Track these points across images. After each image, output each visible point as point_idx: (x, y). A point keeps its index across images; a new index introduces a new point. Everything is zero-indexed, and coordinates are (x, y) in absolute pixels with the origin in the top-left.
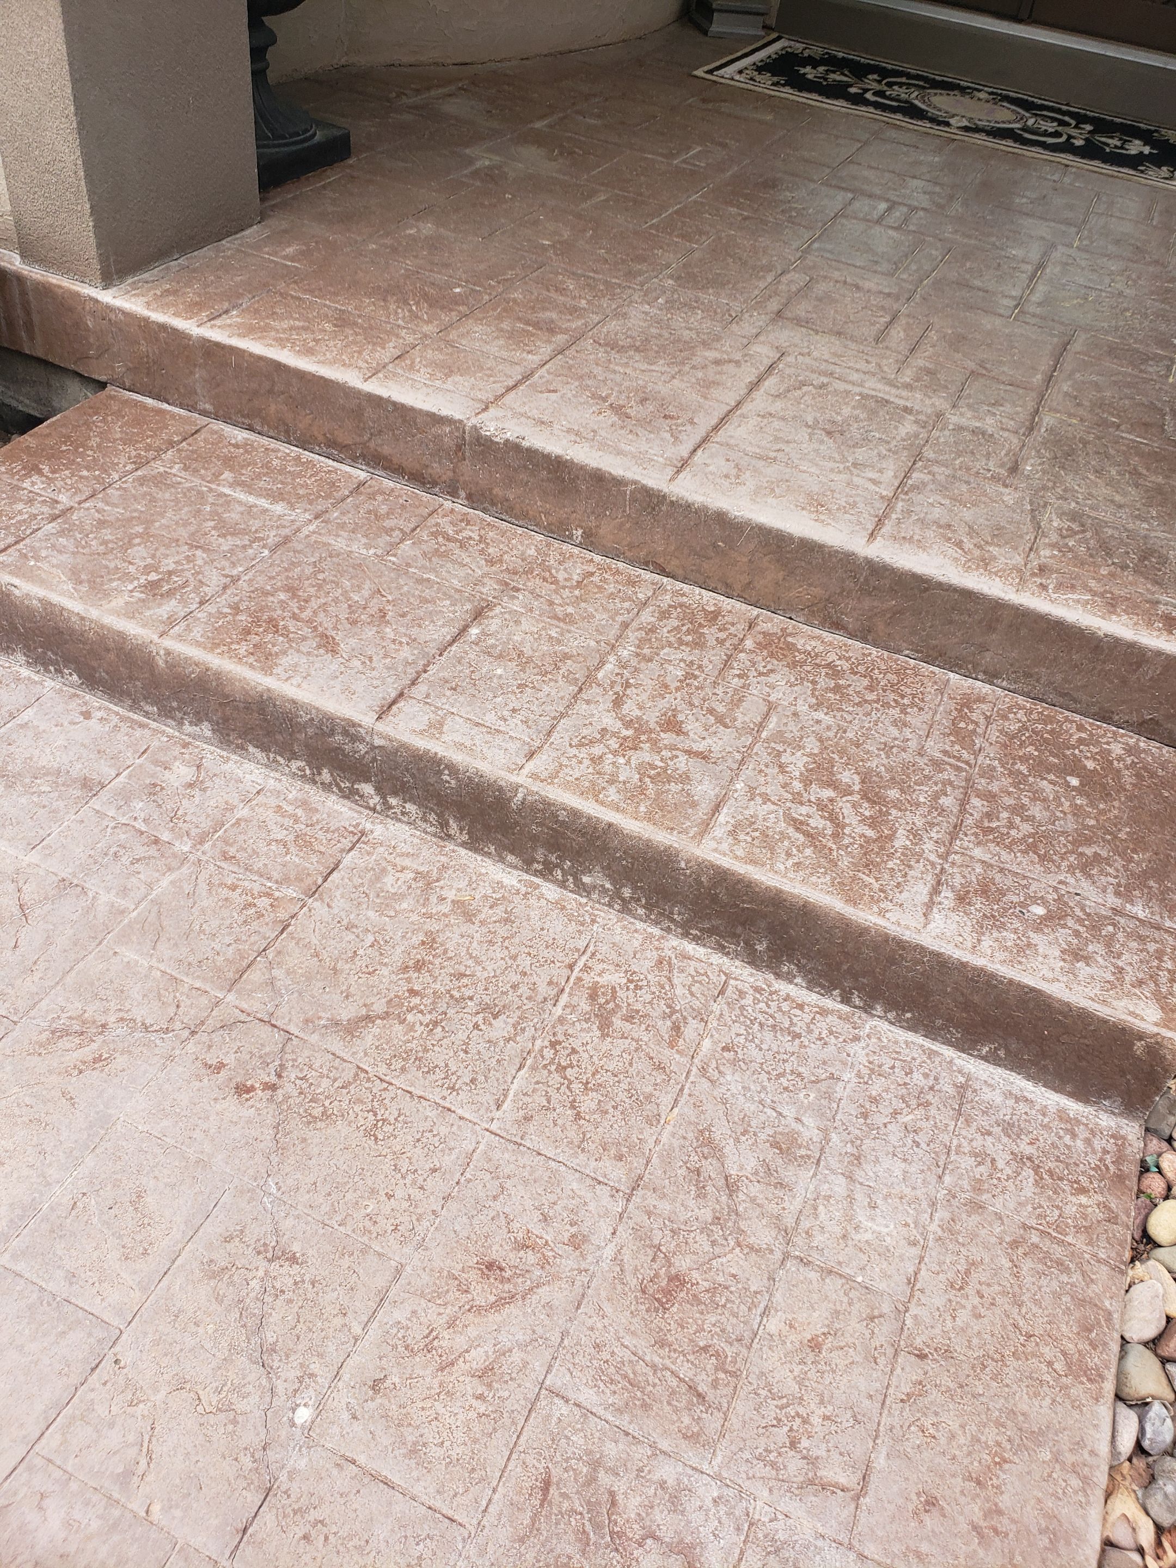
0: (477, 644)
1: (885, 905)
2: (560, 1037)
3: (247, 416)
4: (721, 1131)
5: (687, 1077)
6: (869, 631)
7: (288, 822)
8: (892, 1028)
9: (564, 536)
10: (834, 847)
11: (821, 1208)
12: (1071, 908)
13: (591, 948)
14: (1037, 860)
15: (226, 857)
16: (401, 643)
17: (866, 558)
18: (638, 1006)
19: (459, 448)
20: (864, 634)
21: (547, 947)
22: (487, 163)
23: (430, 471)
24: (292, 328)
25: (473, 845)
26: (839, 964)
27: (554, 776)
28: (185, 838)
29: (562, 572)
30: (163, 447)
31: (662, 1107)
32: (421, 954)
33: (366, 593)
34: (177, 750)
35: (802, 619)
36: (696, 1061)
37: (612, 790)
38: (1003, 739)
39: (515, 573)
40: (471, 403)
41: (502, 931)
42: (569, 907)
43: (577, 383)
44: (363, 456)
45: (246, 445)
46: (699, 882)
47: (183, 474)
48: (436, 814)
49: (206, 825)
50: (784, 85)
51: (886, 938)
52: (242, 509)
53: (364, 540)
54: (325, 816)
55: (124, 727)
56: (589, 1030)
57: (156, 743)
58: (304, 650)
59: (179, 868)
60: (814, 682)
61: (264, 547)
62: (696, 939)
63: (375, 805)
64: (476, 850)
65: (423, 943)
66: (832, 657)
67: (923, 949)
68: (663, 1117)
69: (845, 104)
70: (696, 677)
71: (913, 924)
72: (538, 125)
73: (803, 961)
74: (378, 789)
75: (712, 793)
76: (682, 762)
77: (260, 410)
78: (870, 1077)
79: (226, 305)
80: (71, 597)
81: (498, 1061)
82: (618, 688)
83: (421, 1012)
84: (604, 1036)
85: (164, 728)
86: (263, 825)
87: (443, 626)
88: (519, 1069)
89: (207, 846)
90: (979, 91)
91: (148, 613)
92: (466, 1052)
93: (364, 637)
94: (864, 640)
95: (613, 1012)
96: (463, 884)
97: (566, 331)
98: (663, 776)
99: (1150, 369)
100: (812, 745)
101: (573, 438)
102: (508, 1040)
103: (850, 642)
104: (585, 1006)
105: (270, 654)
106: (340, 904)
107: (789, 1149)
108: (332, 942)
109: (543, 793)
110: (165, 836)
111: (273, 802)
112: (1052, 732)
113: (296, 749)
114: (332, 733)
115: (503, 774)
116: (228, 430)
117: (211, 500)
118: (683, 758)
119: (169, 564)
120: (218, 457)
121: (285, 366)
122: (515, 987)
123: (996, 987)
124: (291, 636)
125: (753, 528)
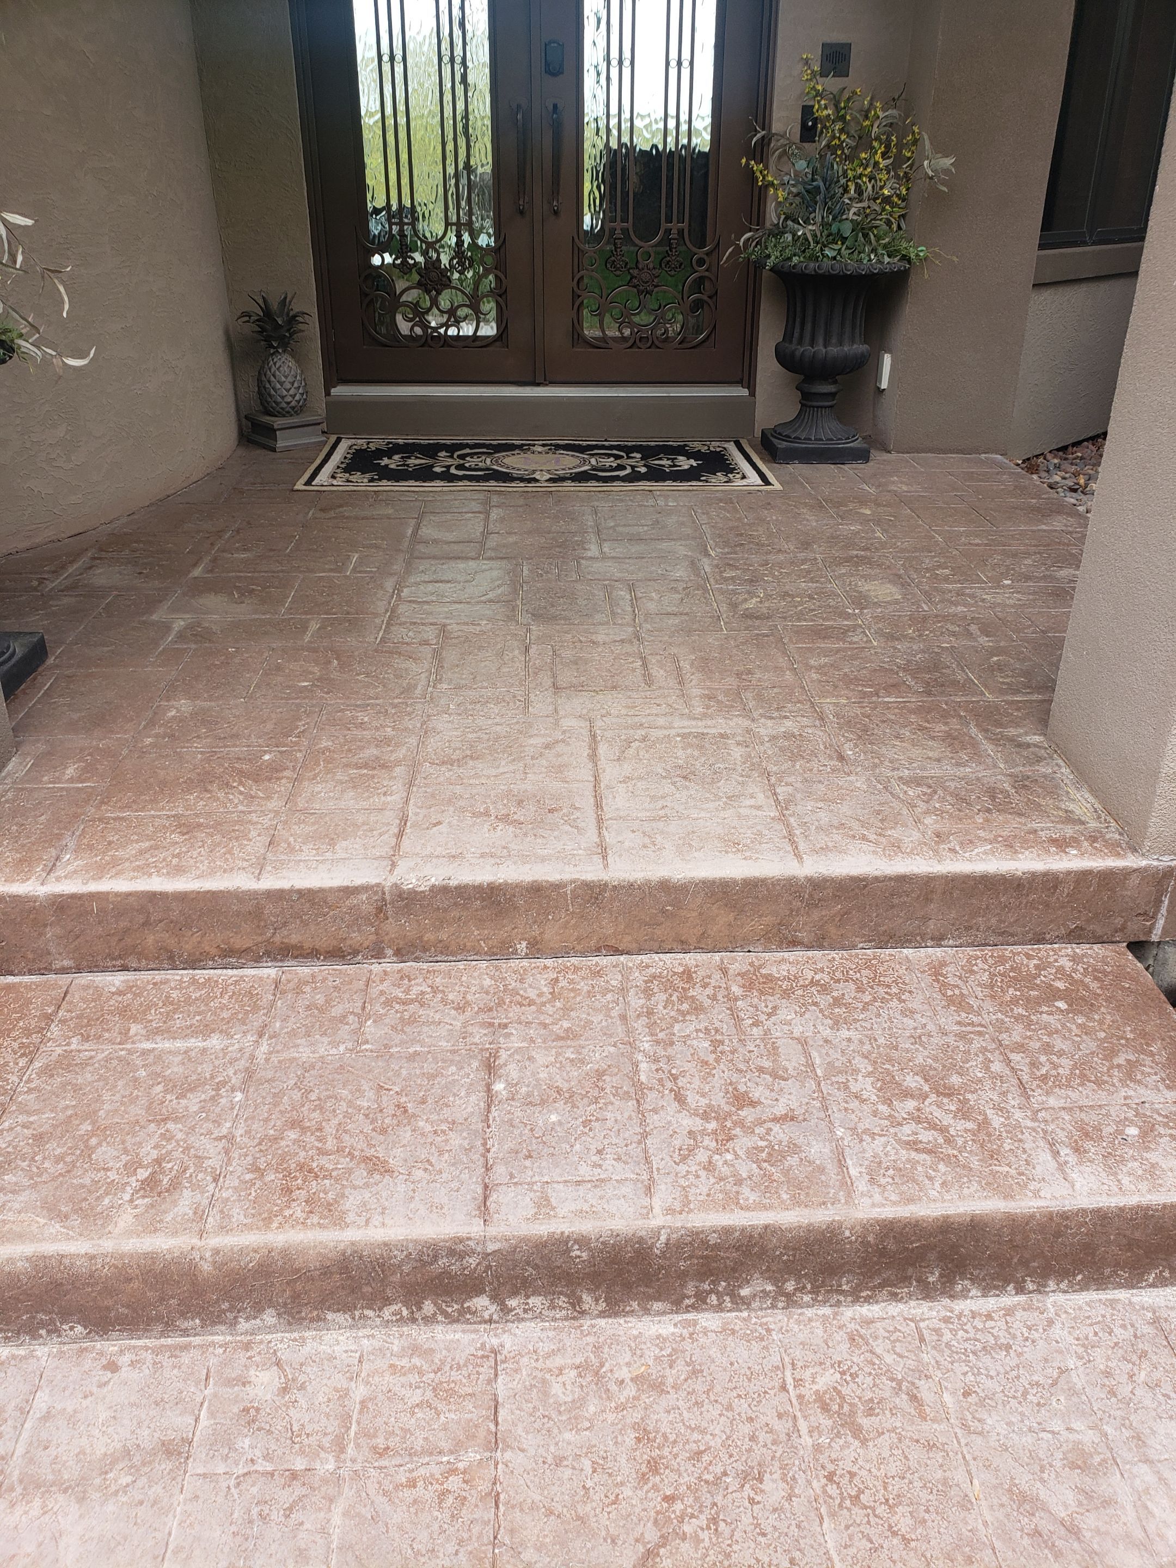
0: (513, 1099)
1: (1033, 1186)
2: (831, 1467)
3: (120, 957)
4: (1024, 1480)
5: (959, 1443)
6: (823, 938)
7: (414, 1378)
8: (1068, 1296)
9: (508, 954)
10: (955, 1152)
11: (1149, 1504)
12: (1151, 1117)
13: (787, 1359)
14: (1095, 1088)
15: (382, 1453)
16: (443, 1132)
17: (806, 877)
18: (869, 1395)
19: (380, 910)
20: (819, 943)
21: (750, 1380)
22: (182, 623)
23: (348, 942)
24: (141, 852)
25: (613, 1309)
26: (1009, 1260)
27: (686, 1202)
28: (323, 1455)
29: (529, 990)
30: (43, 1025)
31: (963, 1486)
32: (644, 1454)
33: (371, 1094)
34: (242, 1356)
35: (760, 949)
36: (952, 1421)
37: (746, 1191)
38: (987, 991)
39: (490, 1010)
40: (376, 863)
41: (699, 1385)
42: (737, 1328)
43: (452, 809)
44: (268, 953)
45: (129, 988)
46: (865, 1244)
47: (86, 1046)
48: (566, 1295)
49: (333, 1426)
50: (380, 480)
51: (1050, 1216)
52: (178, 1059)
53: (326, 1040)
54: (444, 1352)
55: (167, 1361)
56: (847, 1445)
57: (213, 1361)
58: (359, 1183)
59: (340, 1494)
60: (815, 1004)
61: (233, 1090)
62: (867, 1300)
63: (491, 1316)
64: (616, 1314)
65: (638, 1440)
66: (809, 975)
67: (1084, 1211)
68: (971, 1495)
69: (442, 484)
70: (722, 1042)
71: (1065, 1192)
72: (197, 572)
73: (976, 1273)
74: (494, 1298)
75: (827, 1150)
76: (780, 1133)
77: (135, 946)
78: (1088, 1354)
79: (54, 852)
80: (69, 1238)
81: (798, 1526)
82: (669, 1085)
83: (692, 1516)
84: (864, 1442)
85: (210, 1338)
86: (391, 1395)
87: (468, 1095)
88: (821, 1524)
89: (350, 1450)
90: (534, 445)
91: (169, 1217)
92: (764, 1535)
93: (405, 1142)
94: (821, 947)
95: (852, 1413)
96: (627, 1357)
97: (398, 763)
98: (775, 1155)
99: (855, 639)
100: (863, 1065)
101: (493, 861)
102: (789, 1498)
103: (810, 953)
104: (826, 1423)
105: (330, 1204)
106: (530, 1441)
107: (1085, 1463)
108: (555, 1488)
109: (689, 1225)
110: (299, 1464)
111: (382, 1364)
112: (1012, 969)
113: (389, 1292)
114: (436, 1258)
115: (640, 1223)
116: (99, 979)
117: (139, 1062)
118: (776, 1128)
119: (149, 1153)
120: (111, 1013)
121: (161, 893)
122: (753, 1438)
123: (1153, 1216)
124: (334, 1174)
125: (697, 885)
